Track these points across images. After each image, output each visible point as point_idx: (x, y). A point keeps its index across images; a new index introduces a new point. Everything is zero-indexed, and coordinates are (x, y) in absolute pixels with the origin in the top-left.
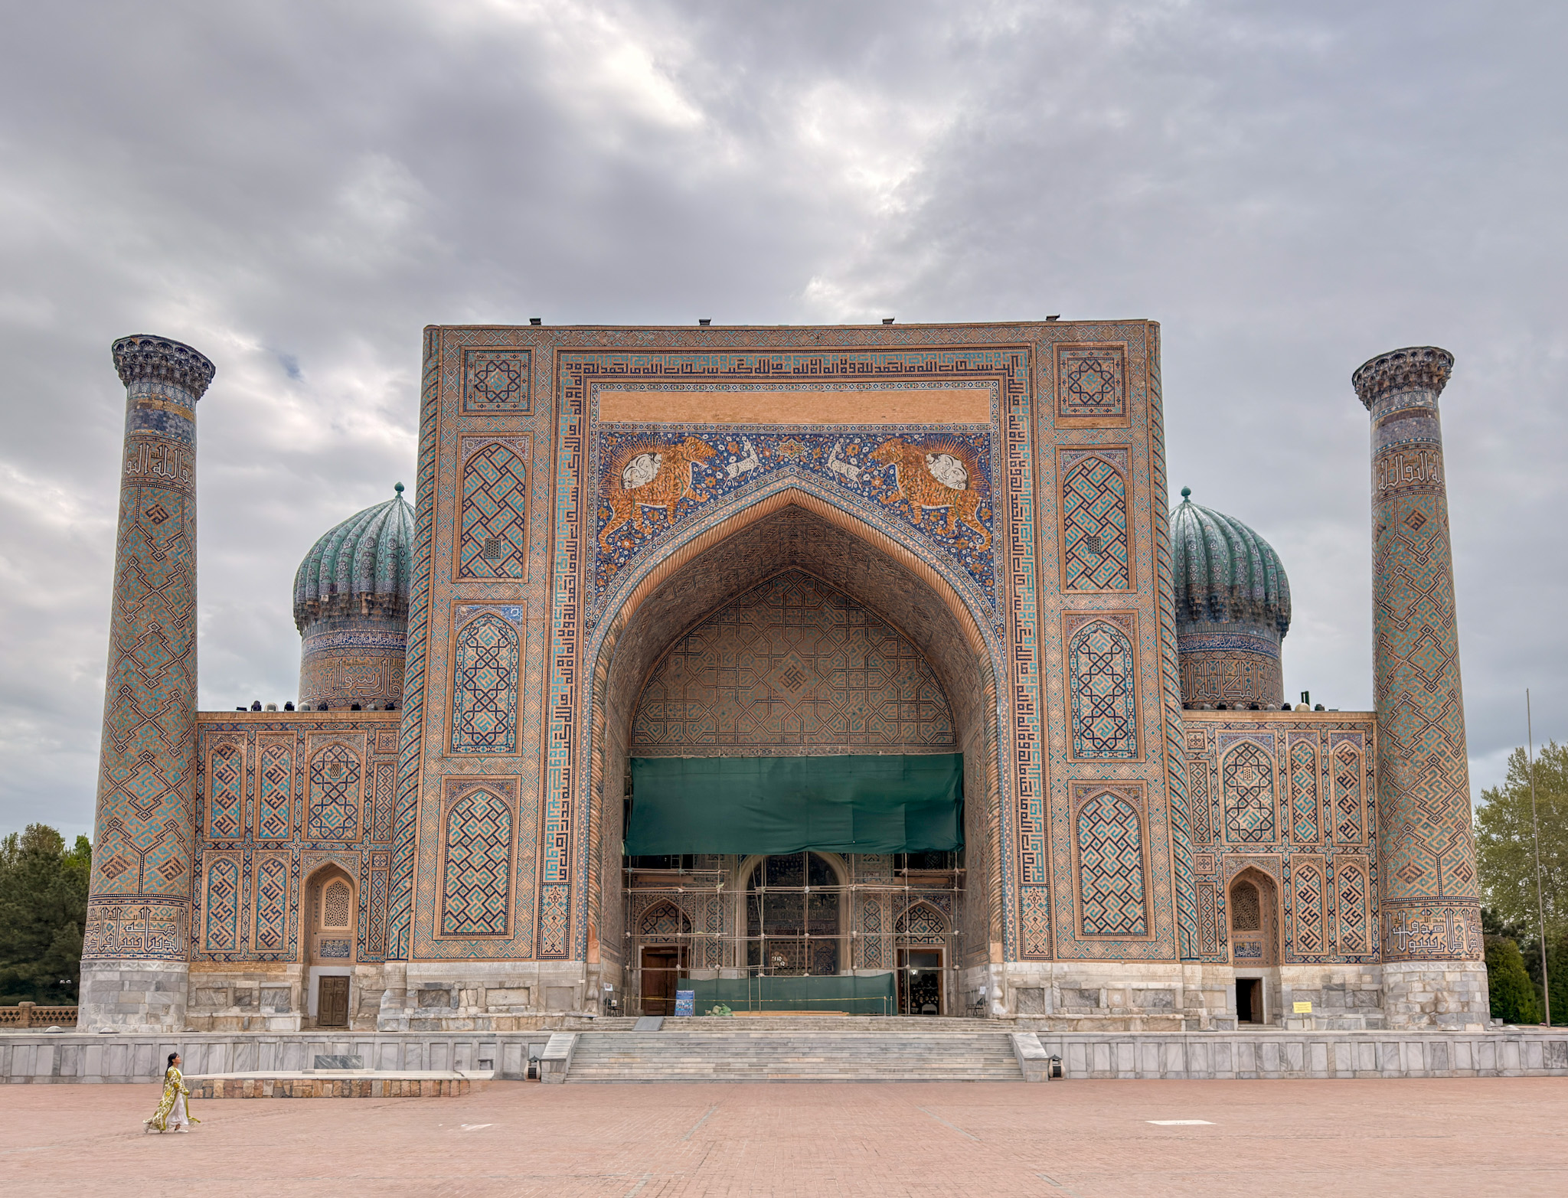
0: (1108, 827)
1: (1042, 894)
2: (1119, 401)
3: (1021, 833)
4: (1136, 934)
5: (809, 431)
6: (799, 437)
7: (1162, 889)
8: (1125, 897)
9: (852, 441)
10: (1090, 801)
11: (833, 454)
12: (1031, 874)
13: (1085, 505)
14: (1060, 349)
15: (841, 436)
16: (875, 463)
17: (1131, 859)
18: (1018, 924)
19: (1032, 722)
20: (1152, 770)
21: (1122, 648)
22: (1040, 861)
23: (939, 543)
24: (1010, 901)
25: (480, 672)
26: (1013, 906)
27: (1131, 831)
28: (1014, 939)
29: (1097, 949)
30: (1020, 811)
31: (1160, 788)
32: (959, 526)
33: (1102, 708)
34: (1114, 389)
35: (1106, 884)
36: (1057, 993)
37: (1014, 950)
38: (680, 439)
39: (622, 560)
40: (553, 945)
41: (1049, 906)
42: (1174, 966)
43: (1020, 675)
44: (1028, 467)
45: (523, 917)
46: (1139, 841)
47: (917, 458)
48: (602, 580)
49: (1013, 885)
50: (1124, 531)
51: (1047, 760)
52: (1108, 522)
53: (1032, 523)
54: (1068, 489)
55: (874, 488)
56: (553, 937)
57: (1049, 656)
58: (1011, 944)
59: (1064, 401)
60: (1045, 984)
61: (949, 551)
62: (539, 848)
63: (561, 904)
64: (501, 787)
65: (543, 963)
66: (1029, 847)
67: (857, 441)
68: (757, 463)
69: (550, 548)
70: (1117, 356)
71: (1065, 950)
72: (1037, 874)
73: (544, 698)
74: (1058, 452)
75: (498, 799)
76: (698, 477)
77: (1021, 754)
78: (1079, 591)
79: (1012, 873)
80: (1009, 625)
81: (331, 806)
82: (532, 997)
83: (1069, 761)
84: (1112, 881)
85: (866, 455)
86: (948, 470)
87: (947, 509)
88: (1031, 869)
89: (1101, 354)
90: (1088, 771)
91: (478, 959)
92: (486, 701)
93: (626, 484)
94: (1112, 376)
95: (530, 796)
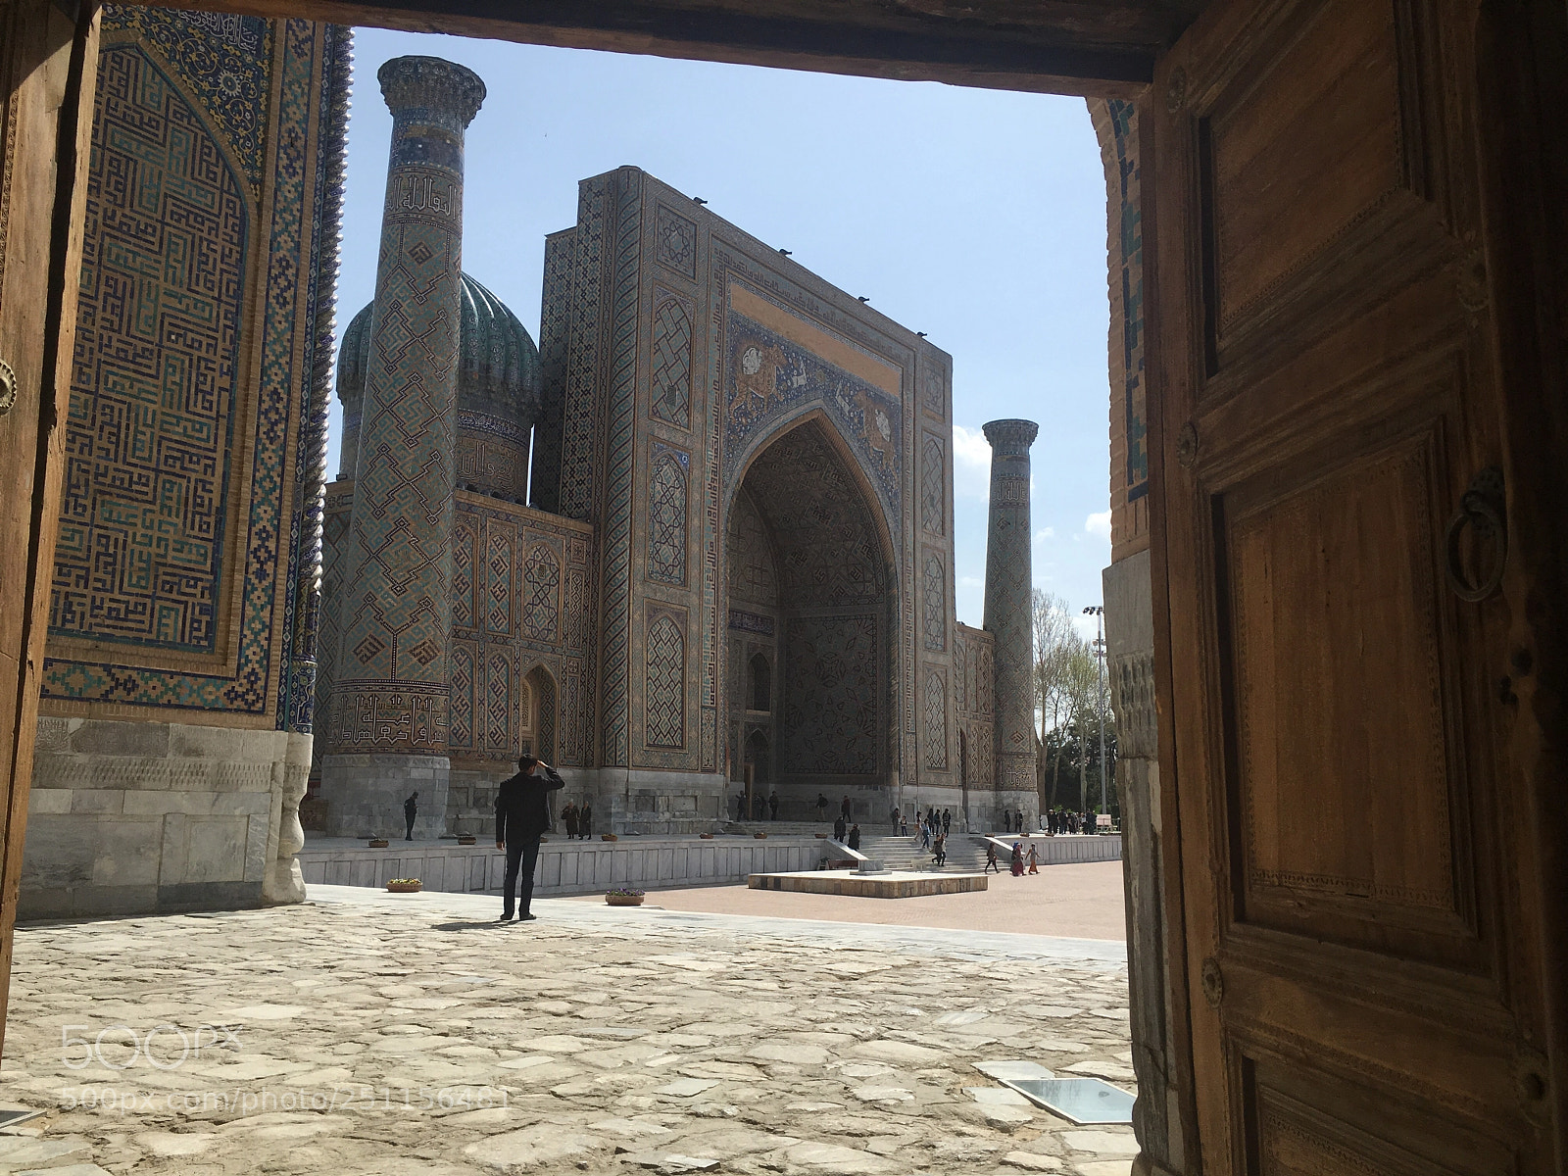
0: (934, 696)
1: (913, 739)
3: (907, 697)
5: (828, 366)
6: (825, 369)
7: (952, 739)
8: (940, 744)
9: (847, 383)
11: (839, 390)
12: (909, 725)
13: (930, 472)
15: (844, 377)
16: (856, 406)
17: (941, 718)
18: (905, 760)
20: (950, 660)
22: (913, 717)
24: (902, 744)
25: (664, 508)
27: (941, 700)
28: (903, 770)
29: (932, 778)
30: (906, 680)
31: (952, 673)
32: (887, 468)
33: (934, 614)
34: (941, 397)
35: (933, 735)
37: (904, 777)
38: (771, 343)
39: (741, 433)
40: (709, 761)
41: (916, 747)
43: (907, 584)
44: (912, 436)
45: (692, 734)
46: (945, 707)
47: (872, 410)
48: (731, 448)
49: (903, 732)
50: (941, 495)
51: (917, 647)
52: (937, 487)
54: (924, 458)
55: (855, 424)
56: (708, 753)
57: (917, 573)
58: (902, 773)
59: (925, 396)
60: (915, 801)
62: (700, 673)
63: (712, 726)
64: (678, 615)
65: (704, 776)
66: (909, 706)
68: (805, 381)
69: (704, 408)
70: (942, 375)
71: (922, 778)
73: (702, 542)
74: (922, 431)
75: (676, 626)
76: (779, 380)
77: (907, 640)
78: (927, 531)
79: (903, 724)
80: (903, 546)
81: (538, 608)
82: (698, 804)
83: (923, 648)
84: (935, 732)
85: (852, 397)
86: (883, 425)
87: (882, 453)
88: (910, 721)
89: (937, 370)
90: (929, 657)
91: (669, 770)
92: (667, 535)
93: (744, 369)
94: (940, 388)
95: (694, 628)
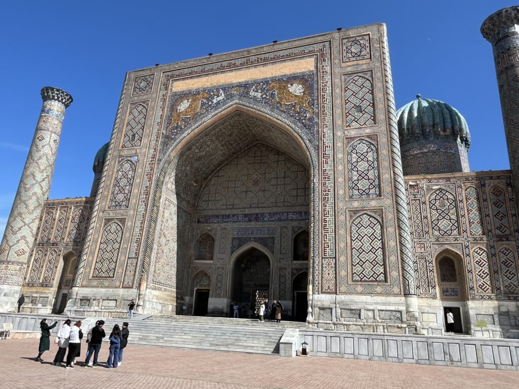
0: (365, 230)
1: (333, 262)
2: (368, 53)
3: (323, 234)
4: (380, 281)
5: (244, 83)
6: (240, 85)
7: (393, 258)
8: (374, 263)
9: (259, 84)
10: (357, 217)
11: (252, 90)
12: (327, 252)
13: (354, 94)
14: (342, 39)
15: (255, 83)
16: (268, 90)
17: (378, 244)
18: (320, 276)
19: (330, 184)
20: (387, 202)
21: (372, 150)
22: (332, 247)
23: (292, 116)
24: (317, 265)
25: (122, 180)
26: (319, 268)
27: (377, 231)
28: (319, 283)
29: (359, 289)
30: (323, 223)
31: (391, 210)
32: (300, 109)
33: (363, 176)
34: (366, 49)
35: (364, 257)
36: (339, 311)
37: (318, 289)
38: (198, 93)
39: (173, 136)
40: (128, 283)
41: (336, 267)
42: (401, 298)
43: (325, 165)
44: (329, 83)
45: (119, 270)
46: (382, 235)
47: (284, 86)
48: (165, 144)
49: (319, 258)
50: (372, 102)
51: (336, 201)
52: (365, 99)
53: (331, 104)
54: (346, 89)
55: (267, 99)
56: (129, 280)
57: (338, 156)
58: (317, 286)
59: (345, 57)
60: (333, 306)
61: (296, 119)
62: (130, 243)
63: (134, 266)
64: (121, 221)
65: (124, 289)
66: (327, 240)
67: (261, 84)
68: (224, 97)
69: (150, 136)
70: (367, 38)
71: (343, 289)
72: (330, 252)
73: (140, 188)
74: (342, 76)
75: (120, 226)
76: (203, 104)
77: (325, 199)
78: (352, 128)
79: (319, 252)
80: (320, 145)
82: (117, 304)
83: (346, 200)
84: (367, 255)
85: (264, 88)
86: (296, 89)
87: (295, 103)
88: (327, 250)
89: (360, 38)
90: (356, 204)
91: (101, 287)
92: (122, 190)
93: (178, 111)
94: (365, 45)
95: (129, 224)
